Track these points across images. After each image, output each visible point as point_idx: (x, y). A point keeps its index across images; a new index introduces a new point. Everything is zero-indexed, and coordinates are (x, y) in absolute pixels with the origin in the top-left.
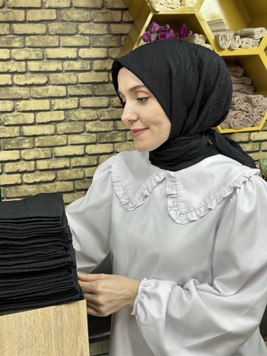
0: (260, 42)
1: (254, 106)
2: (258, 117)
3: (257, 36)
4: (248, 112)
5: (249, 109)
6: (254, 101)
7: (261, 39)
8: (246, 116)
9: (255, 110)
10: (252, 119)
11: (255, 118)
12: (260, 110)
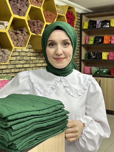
0: (6, 28)
1: (5, 54)
2: (7, 59)
3: (6, 25)
4: (3, 56)
5: (3, 55)
6: (5, 52)
7: (7, 26)
8: (2, 58)
9: (5, 56)
10: (4, 59)
11: (5, 59)
12: (7, 56)
